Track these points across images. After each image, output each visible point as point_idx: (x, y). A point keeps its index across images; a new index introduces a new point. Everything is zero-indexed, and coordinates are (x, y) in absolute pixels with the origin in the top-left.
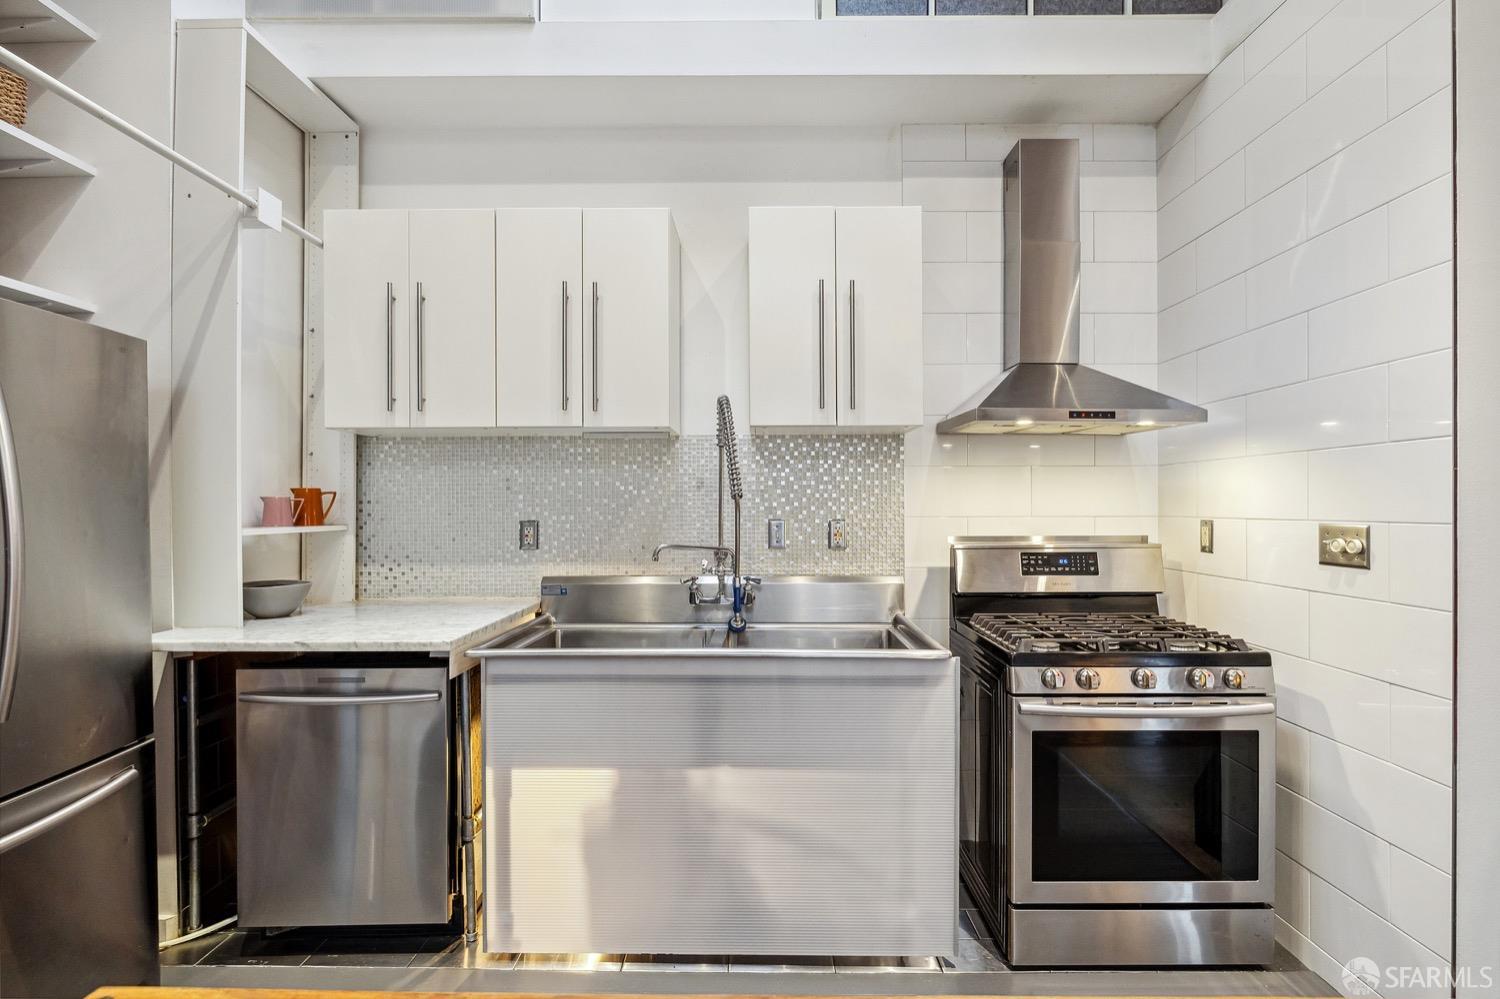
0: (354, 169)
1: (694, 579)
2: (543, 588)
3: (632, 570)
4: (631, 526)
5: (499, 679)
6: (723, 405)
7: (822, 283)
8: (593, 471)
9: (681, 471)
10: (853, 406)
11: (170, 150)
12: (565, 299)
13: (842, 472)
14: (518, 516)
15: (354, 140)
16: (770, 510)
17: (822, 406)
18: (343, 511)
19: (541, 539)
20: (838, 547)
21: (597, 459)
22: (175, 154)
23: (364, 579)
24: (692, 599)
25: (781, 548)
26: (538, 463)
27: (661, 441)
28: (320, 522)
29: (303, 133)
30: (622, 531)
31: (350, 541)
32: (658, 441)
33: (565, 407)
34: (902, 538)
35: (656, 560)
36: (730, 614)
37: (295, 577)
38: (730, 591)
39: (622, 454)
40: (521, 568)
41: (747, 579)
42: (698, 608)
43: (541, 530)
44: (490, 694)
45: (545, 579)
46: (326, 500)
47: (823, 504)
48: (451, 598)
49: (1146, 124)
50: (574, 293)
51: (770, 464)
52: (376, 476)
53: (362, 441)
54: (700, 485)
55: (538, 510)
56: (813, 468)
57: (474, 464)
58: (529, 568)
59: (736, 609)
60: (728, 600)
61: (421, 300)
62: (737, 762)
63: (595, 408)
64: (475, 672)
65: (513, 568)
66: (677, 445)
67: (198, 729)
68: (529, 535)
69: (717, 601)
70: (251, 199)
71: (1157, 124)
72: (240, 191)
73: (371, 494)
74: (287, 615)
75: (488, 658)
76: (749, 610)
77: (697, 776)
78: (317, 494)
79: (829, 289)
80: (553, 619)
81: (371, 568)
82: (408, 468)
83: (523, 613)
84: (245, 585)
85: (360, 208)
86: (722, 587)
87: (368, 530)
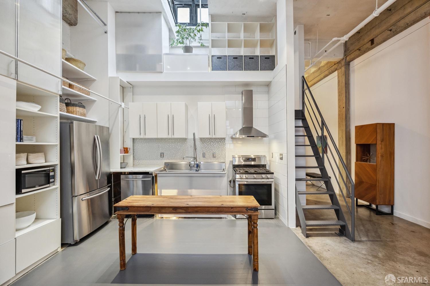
0: (132, 94)
1: (190, 162)
2: (165, 164)
3: (180, 161)
4: (179, 154)
5: (160, 176)
6: (194, 134)
7: (209, 115)
8: (173, 144)
9: (188, 144)
10: (215, 134)
11: (108, 99)
12: (168, 117)
13: (215, 144)
14: (160, 152)
15: (132, 88)
16: (203, 151)
17: (210, 134)
18: (131, 151)
19: (164, 156)
20: (215, 157)
21: (173, 142)
22: (109, 99)
23: (134, 162)
24: (190, 166)
25: (205, 157)
26: (163, 143)
27: (185, 140)
28: (128, 153)
29: (123, 87)
30: (178, 154)
31: (132, 156)
32: (184, 139)
33: (168, 135)
34: (225, 156)
35: (183, 159)
36: (196, 168)
37: (123, 162)
38: (196, 164)
39: (178, 142)
40: (161, 161)
41: (199, 162)
42: (191, 167)
43: (164, 154)
44: (158, 178)
45: (165, 163)
46: (128, 149)
47: (212, 150)
48: (149, 166)
49: (266, 85)
50: (170, 116)
51: (203, 143)
52: (136, 145)
53: (133, 139)
54: (191, 147)
55: (164, 151)
56: (210, 144)
57: (153, 143)
58: (162, 161)
59: (197, 167)
60: (196, 166)
61: (145, 117)
62: (195, 188)
63: (173, 135)
64: (156, 176)
65: (159, 161)
66: (187, 140)
67: (113, 185)
68: (162, 155)
69: (194, 166)
70: (121, 104)
71: (268, 86)
72: (119, 103)
73: (135, 148)
74: (124, 168)
75: (158, 173)
76: (200, 168)
77: (189, 191)
78: (127, 148)
79: (211, 116)
80: (166, 169)
81: (135, 161)
82: (141, 144)
83: (162, 168)
84: (121, 163)
85: (133, 102)
86: (195, 164)
87: (134, 154)
